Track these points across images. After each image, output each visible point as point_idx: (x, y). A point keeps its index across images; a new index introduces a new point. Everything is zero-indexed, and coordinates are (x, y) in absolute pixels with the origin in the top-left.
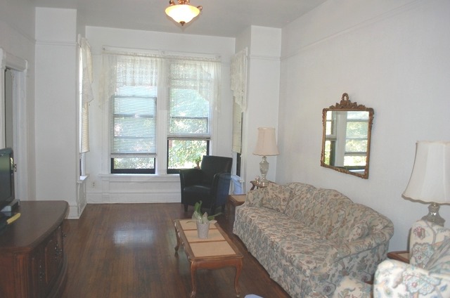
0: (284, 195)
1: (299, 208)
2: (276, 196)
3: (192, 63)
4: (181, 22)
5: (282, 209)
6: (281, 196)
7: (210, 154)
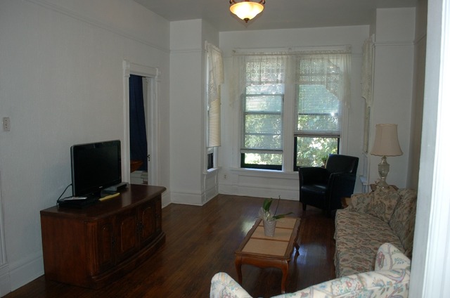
0: (390, 202)
1: (400, 219)
2: (382, 202)
3: (319, 56)
4: (245, 19)
5: (386, 218)
6: (387, 203)
7: (340, 154)
